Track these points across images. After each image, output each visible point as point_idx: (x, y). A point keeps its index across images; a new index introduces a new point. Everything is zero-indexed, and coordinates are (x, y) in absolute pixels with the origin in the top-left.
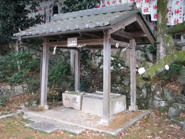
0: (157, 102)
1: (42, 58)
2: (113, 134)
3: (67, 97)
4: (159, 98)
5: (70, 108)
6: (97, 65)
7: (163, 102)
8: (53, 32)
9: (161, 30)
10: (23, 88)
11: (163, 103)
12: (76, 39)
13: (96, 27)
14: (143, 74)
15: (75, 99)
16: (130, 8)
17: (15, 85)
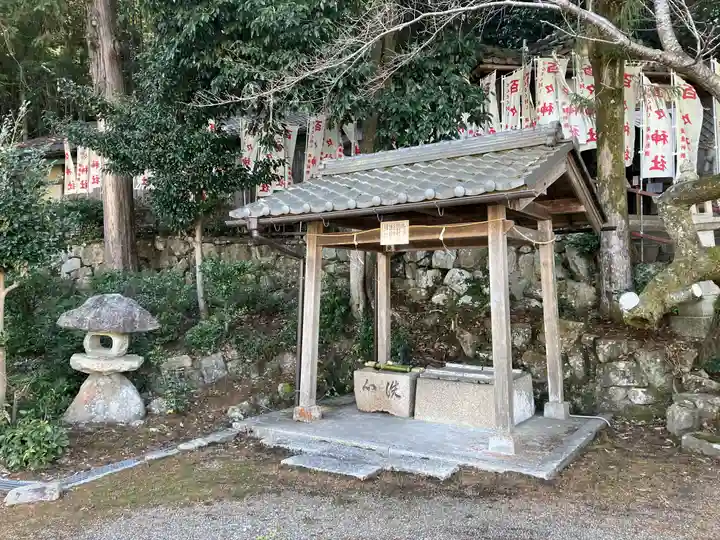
0: (621, 392)
1: (304, 275)
2: (543, 475)
3: (370, 383)
4: (626, 380)
5: (378, 411)
6: (424, 294)
7: (639, 390)
8: (333, 210)
9: (611, 193)
10: (226, 362)
11: (641, 394)
12: (407, 222)
13: (486, 193)
14: (635, 308)
15: (393, 387)
16: (550, 140)
17: (204, 354)
